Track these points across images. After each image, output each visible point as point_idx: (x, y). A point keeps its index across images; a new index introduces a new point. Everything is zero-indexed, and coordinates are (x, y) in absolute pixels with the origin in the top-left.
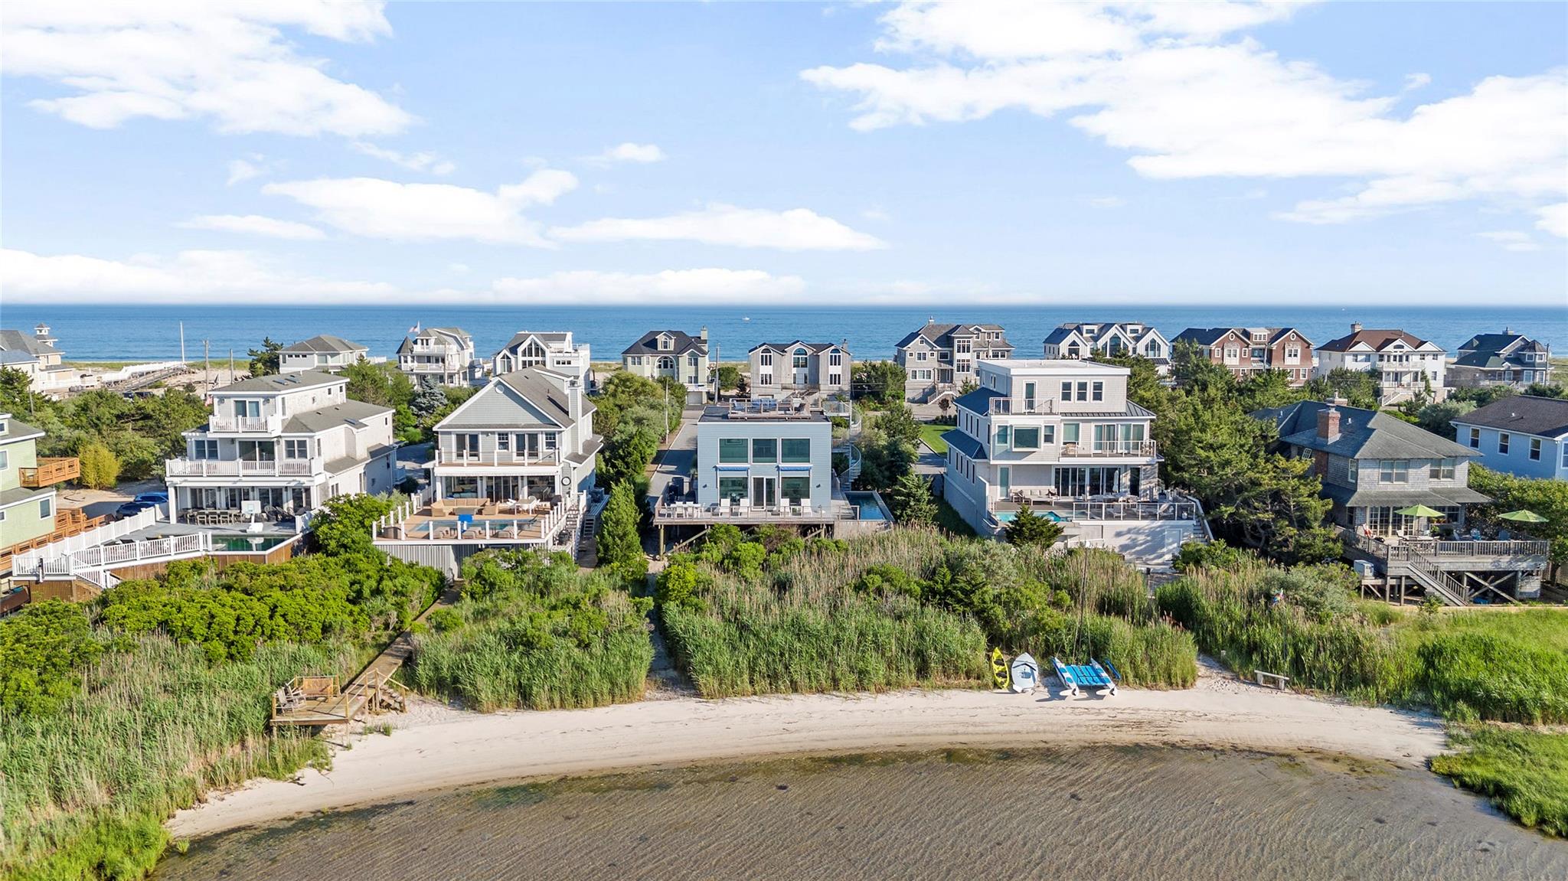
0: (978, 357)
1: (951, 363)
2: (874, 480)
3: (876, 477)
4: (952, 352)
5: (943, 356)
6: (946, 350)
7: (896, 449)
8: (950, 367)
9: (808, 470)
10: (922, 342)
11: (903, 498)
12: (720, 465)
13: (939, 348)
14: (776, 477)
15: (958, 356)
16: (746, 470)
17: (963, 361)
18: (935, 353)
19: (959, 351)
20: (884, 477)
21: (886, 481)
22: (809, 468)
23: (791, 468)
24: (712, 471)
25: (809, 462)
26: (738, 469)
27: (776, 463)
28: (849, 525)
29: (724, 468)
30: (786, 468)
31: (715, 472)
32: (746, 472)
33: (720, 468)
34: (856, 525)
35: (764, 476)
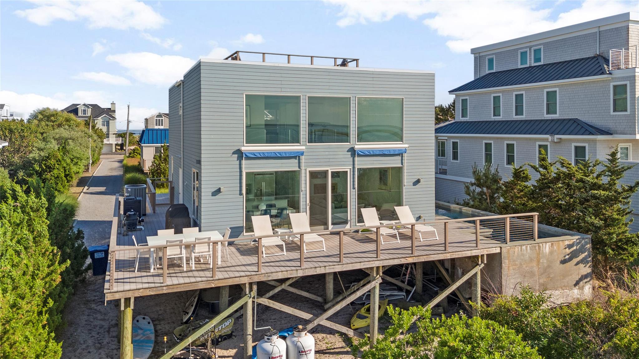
9: (400, 154)
12: (247, 148)
14: (348, 168)
16: (297, 156)
22: (402, 150)
23: (376, 151)
24: (231, 159)
25: (401, 140)
26: (282, 154)
27: (349, 143)
28: (525, 252)
29: (256, 154)
30: (367, 151)
31: (238, 161)
32: (297, 161)
33: (248, 154)
34: (535, 251)
35: (329, 166)
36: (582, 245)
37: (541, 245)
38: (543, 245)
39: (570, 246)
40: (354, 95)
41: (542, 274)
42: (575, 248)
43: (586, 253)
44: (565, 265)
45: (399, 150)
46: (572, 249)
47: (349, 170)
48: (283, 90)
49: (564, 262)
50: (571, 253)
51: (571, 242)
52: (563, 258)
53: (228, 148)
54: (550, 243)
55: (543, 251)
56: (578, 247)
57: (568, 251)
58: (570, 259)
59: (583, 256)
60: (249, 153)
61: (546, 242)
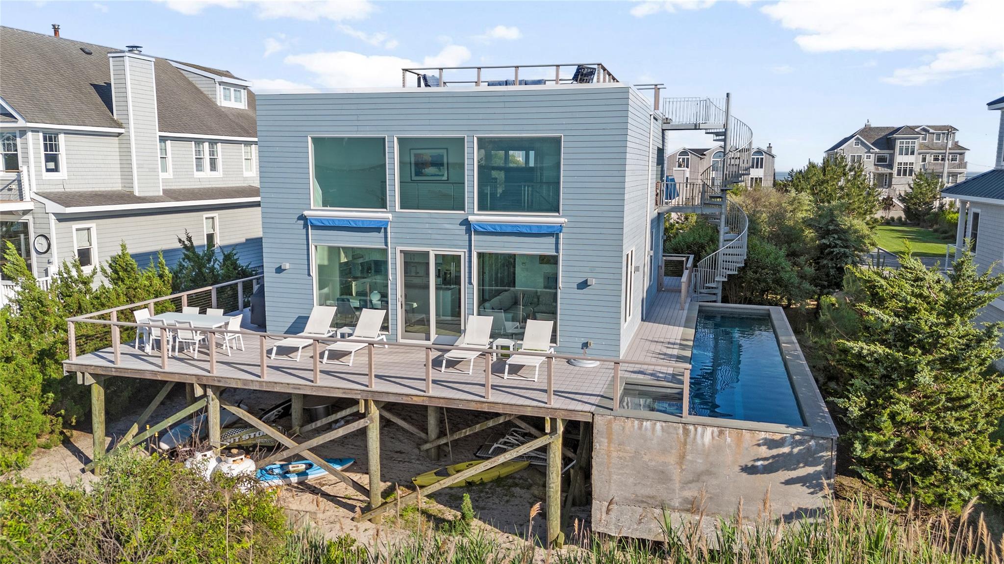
0: (924, 160)
1: (890, 166)
2: (778, 282)
3: (785, 276)
4: (892, 156)
5: (881, 160)
6: (886, 153)
7: (832, 221)
8: (889, 171)
9: (553, 233)
10: (857, 144)
11: (881, 349)
12: (312, 213)
13: (877, 150)
14: (462, 252)
15: (899, 159)
16: (382, 227)
17: (906, 164)
18: (872, 156)
19: (901, 153)
20: (802, 277)
21: (806, 285)
22: (554, 227)
23: (506, 226)
24: (295, 226)
25: (557, 210)
26: (357, 223)
27: (463, 212)
28: (649, 433)
29: (323, 221)
30: (490, 225)
31: (305, 230)
32: (382, 234)
33: (313, 221)
34: (675, 436)
35: (430, 245)
36: (809, 449)
37: (691, 428)
38: (696, 430)
39: (771, 444)
40: (471, 134)
41: (690, 482)
42: (786, 450)
43: (820, 468)
44: (753, 476)
45: (547, 226)
46: (775, 452)
47: (462, 254)
48: (360, 128)
49: (750, 470)
50: (773, 457)
51: (777, 437)
52: (752, 463)
53: (291, 211)
54: (716, 429)
55: (695, 438)
56: (796, 450)
57: (764, 451)
58: (768, 469)
59: (810, 470)
60: (315, 219)
61: (704, 425)
